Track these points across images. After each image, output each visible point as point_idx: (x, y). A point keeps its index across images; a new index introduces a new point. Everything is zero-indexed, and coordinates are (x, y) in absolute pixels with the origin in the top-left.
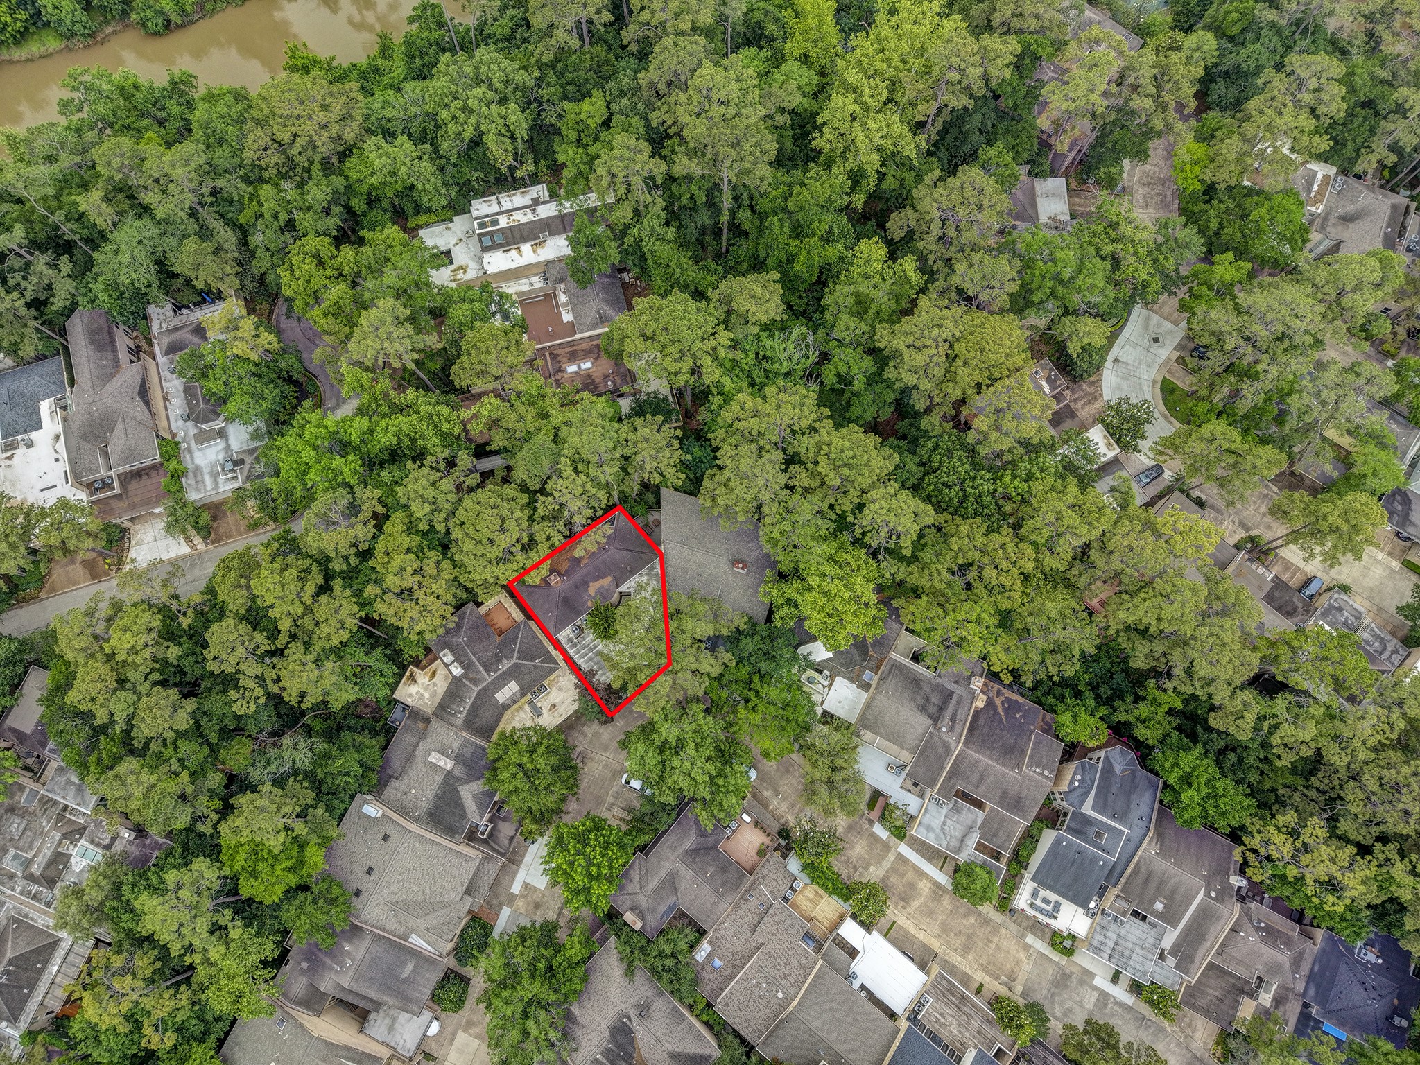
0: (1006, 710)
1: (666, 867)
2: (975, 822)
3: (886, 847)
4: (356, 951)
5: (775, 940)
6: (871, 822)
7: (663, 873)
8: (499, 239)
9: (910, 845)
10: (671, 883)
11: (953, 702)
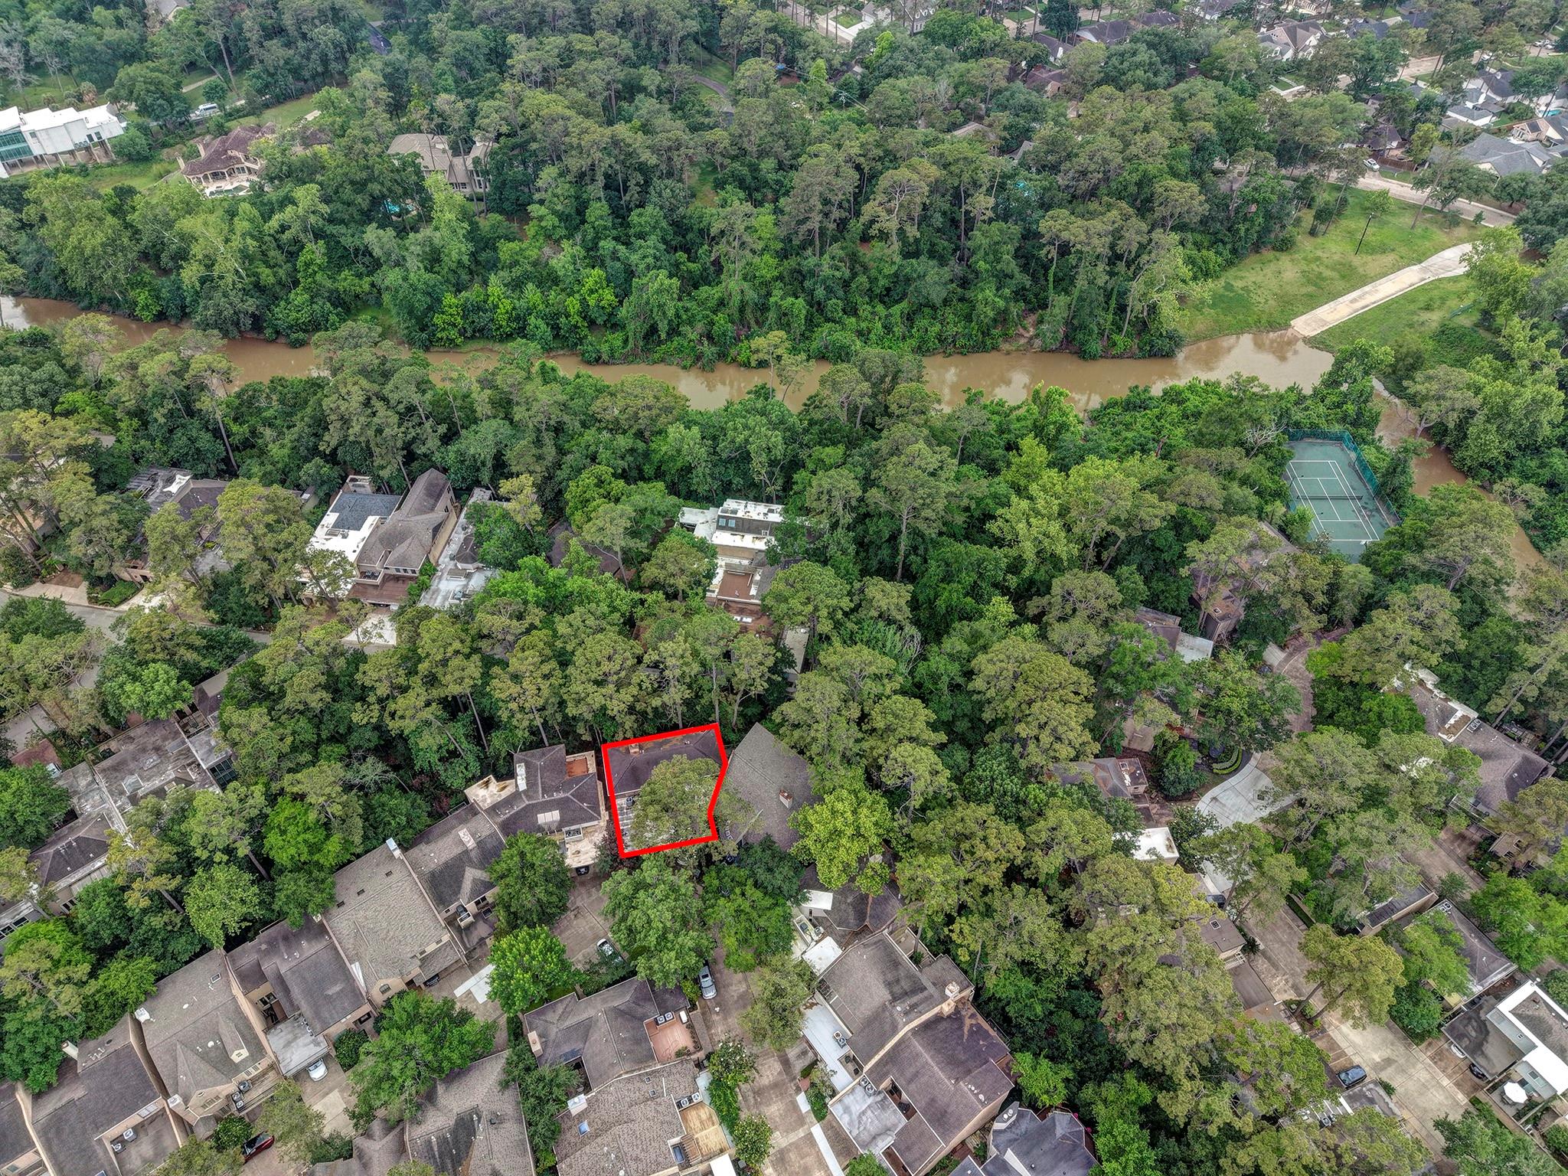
0: (971, 1033)
1: (591, 1012)
2: (895, 1126)
3: (801, 1120)
4: (309, 949)
5: (647, 1124)
6: (798, 1090)
7: (585, 1016)
8: (732, 523)
9: (825, 1130)
10: (585, 1029)
11: (921, 996)
